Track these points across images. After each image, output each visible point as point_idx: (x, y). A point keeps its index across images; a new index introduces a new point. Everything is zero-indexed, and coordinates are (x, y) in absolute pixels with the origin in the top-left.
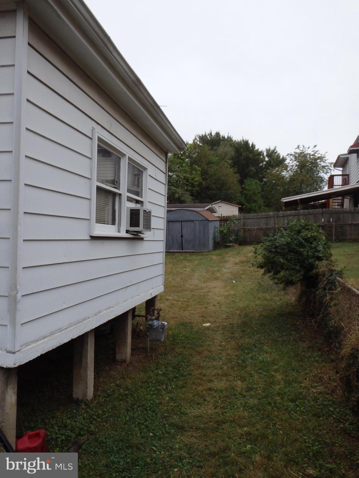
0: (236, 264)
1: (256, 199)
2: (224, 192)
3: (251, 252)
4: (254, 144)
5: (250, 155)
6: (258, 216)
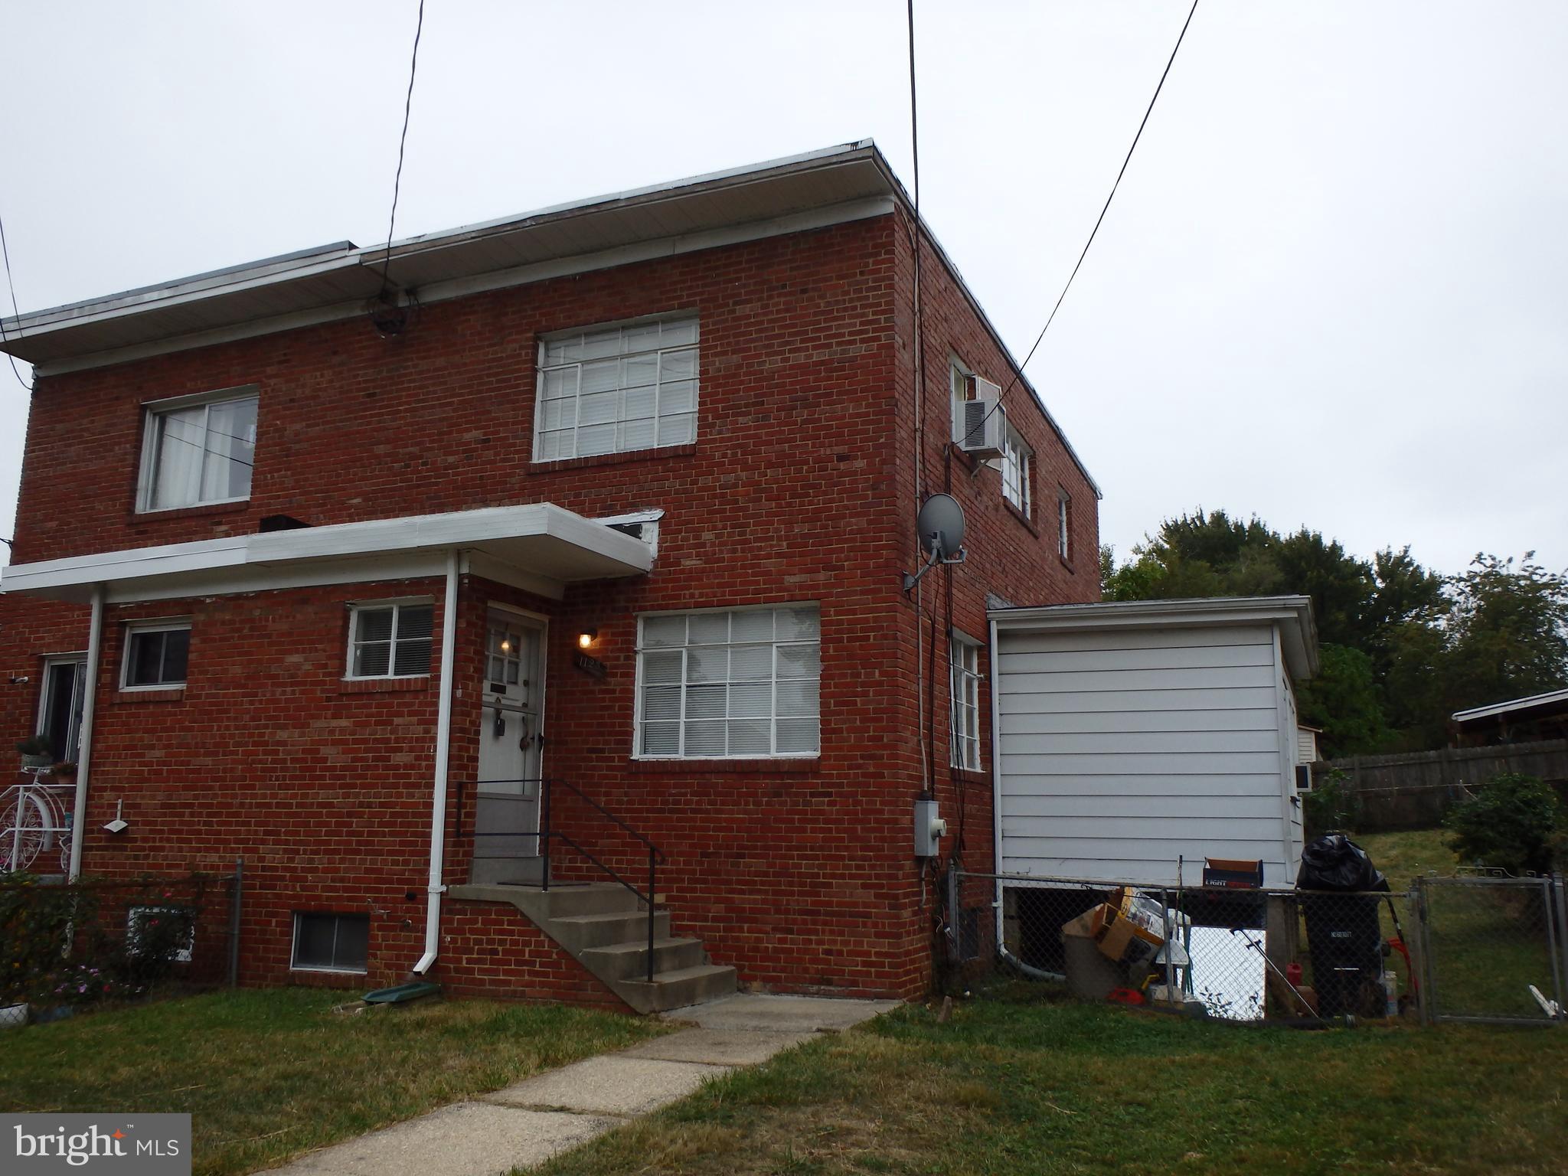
1: (1359, 705)
4: (1339, 543)
5: (1330, 578)
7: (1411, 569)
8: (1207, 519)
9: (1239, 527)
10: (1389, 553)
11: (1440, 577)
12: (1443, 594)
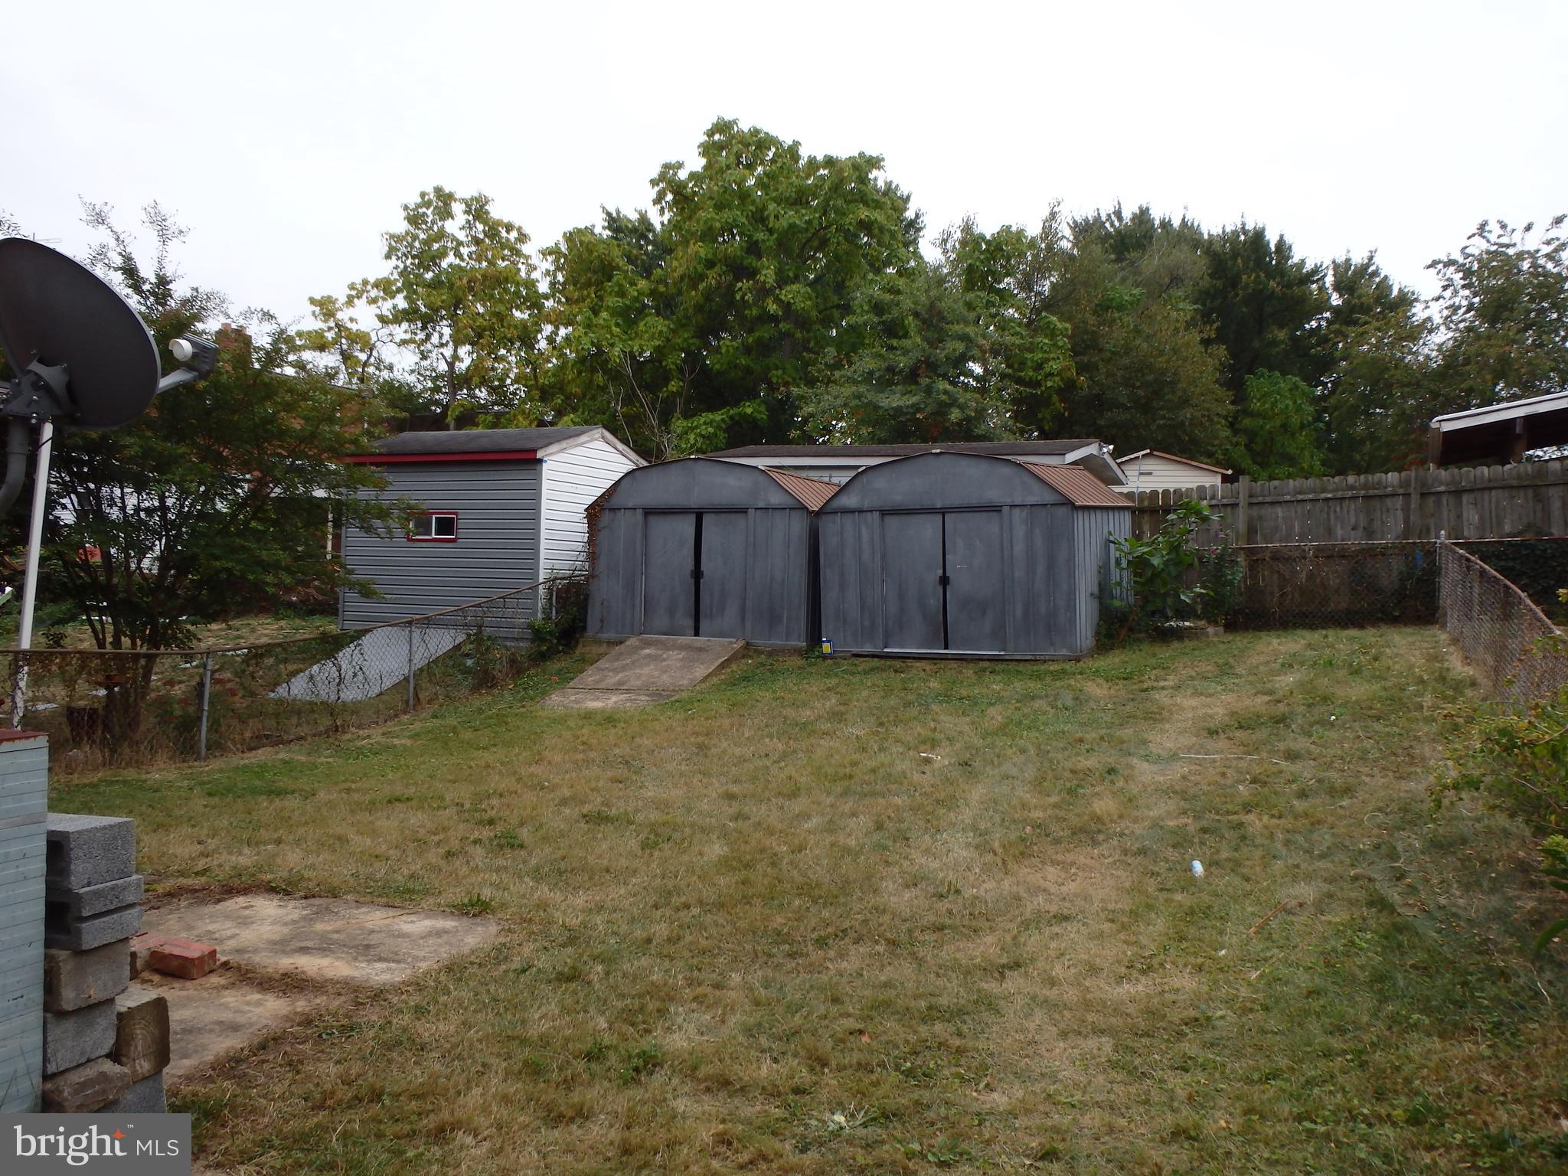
0: (1213, 733)
1: (1292, 450)
2: (1164, 417)
3: (1291, 666)
4: (1288, 239)
5: (1272, 284)
6: (1324, 491)
7: (1377, 280)
8: (1127, 215)
9: (1166, 225)
10: (1348, 260)
11: (1413, 293)
12: (1413, 315)
